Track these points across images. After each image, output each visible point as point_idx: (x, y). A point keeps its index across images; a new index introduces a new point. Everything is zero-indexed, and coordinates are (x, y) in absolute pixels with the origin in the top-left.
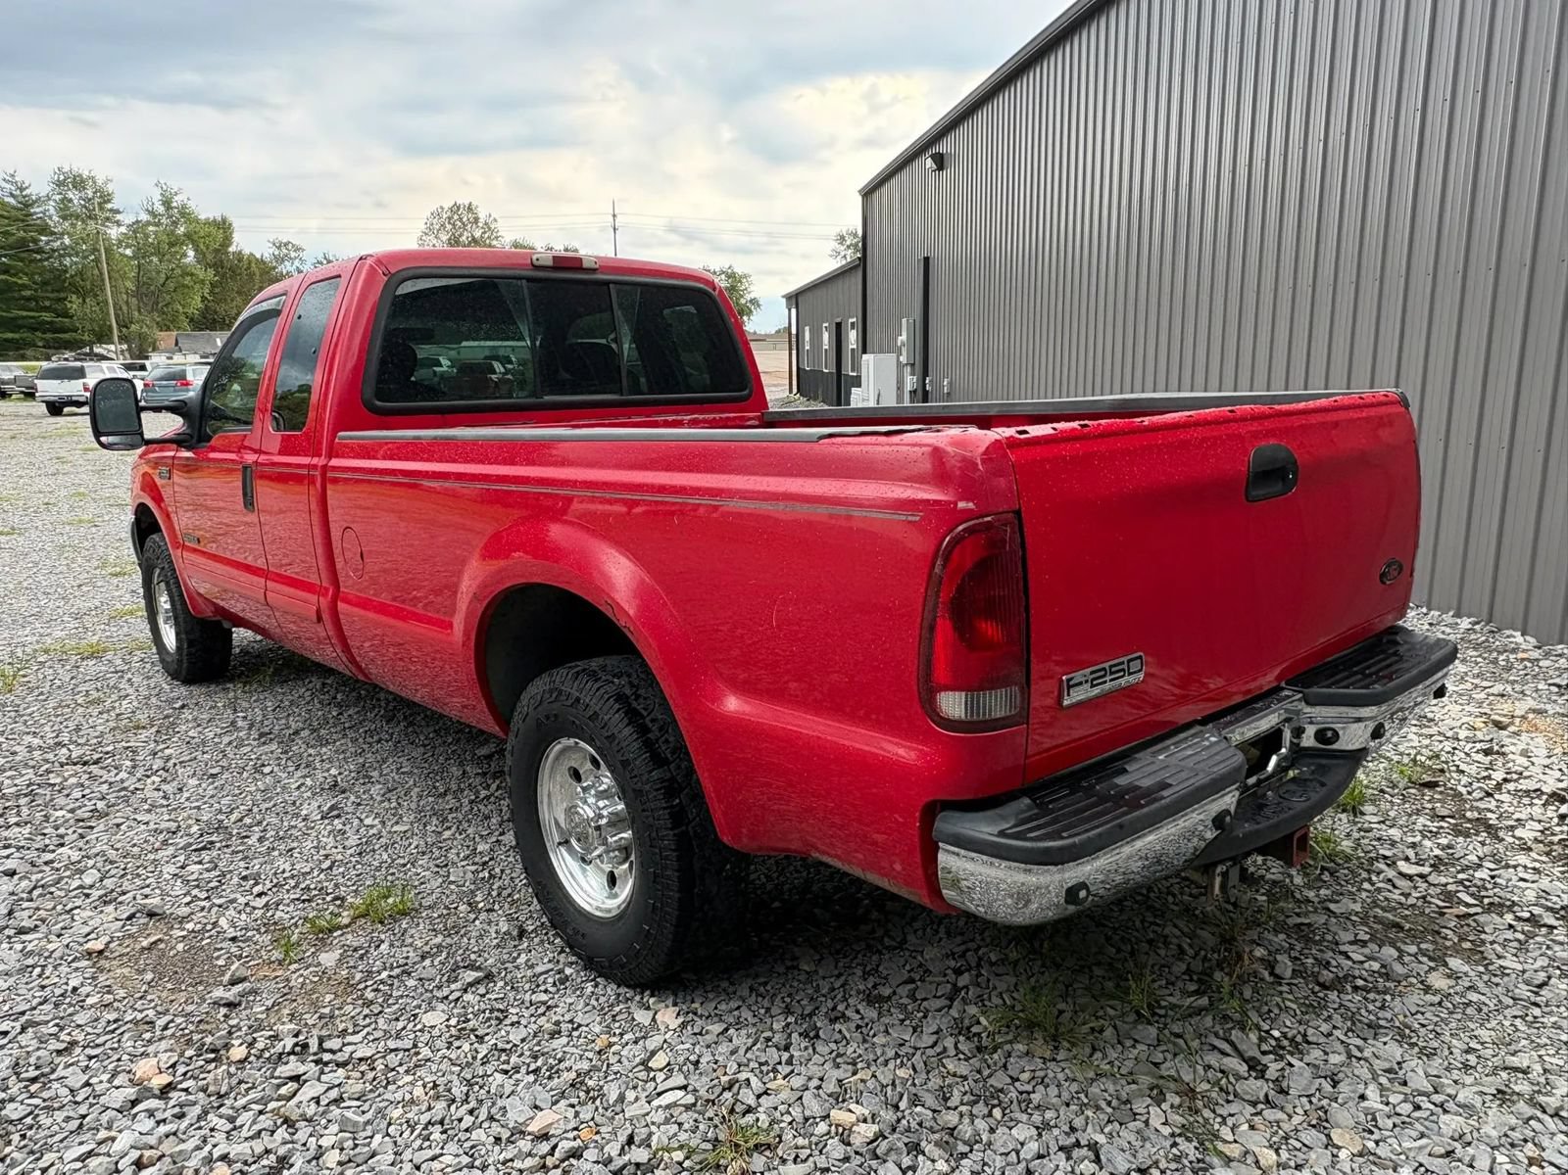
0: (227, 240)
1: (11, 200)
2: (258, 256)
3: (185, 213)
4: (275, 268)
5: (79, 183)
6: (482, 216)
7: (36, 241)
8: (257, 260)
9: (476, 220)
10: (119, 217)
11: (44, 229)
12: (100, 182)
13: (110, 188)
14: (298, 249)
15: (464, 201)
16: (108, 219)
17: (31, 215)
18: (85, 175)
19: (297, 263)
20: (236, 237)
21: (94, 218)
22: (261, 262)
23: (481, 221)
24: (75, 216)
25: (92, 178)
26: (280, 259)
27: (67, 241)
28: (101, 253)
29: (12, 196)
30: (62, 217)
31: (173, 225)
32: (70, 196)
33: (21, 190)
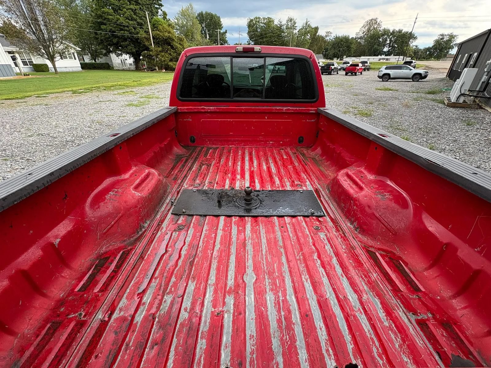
0: (317, 32)
1: (279, 25)
3: (309, 26)
4: (325, 38)
5: (291, 20)
6: (378, 21)
7: (281, 34)
9: (376, 23)
10: (296, 28)
11: (283, 32)
13: (296, 21)
14: (331, 33)
15: (374, 18)
16: (294, 29)
17: (281, 28)
18: (293, 18)
19: (330, 37)
20: (319, 31)
21: (291, 28)
22: (323, 37)
23: (378, 23)
24: (289, 28)
25: (293, 19)
26: (326, 36)
27: (286, 34)
28: (291, 37)
29: (279, 24)
30: (286, 29)
31: (306, 29)
32: (289, 23)
33: (281, 23)
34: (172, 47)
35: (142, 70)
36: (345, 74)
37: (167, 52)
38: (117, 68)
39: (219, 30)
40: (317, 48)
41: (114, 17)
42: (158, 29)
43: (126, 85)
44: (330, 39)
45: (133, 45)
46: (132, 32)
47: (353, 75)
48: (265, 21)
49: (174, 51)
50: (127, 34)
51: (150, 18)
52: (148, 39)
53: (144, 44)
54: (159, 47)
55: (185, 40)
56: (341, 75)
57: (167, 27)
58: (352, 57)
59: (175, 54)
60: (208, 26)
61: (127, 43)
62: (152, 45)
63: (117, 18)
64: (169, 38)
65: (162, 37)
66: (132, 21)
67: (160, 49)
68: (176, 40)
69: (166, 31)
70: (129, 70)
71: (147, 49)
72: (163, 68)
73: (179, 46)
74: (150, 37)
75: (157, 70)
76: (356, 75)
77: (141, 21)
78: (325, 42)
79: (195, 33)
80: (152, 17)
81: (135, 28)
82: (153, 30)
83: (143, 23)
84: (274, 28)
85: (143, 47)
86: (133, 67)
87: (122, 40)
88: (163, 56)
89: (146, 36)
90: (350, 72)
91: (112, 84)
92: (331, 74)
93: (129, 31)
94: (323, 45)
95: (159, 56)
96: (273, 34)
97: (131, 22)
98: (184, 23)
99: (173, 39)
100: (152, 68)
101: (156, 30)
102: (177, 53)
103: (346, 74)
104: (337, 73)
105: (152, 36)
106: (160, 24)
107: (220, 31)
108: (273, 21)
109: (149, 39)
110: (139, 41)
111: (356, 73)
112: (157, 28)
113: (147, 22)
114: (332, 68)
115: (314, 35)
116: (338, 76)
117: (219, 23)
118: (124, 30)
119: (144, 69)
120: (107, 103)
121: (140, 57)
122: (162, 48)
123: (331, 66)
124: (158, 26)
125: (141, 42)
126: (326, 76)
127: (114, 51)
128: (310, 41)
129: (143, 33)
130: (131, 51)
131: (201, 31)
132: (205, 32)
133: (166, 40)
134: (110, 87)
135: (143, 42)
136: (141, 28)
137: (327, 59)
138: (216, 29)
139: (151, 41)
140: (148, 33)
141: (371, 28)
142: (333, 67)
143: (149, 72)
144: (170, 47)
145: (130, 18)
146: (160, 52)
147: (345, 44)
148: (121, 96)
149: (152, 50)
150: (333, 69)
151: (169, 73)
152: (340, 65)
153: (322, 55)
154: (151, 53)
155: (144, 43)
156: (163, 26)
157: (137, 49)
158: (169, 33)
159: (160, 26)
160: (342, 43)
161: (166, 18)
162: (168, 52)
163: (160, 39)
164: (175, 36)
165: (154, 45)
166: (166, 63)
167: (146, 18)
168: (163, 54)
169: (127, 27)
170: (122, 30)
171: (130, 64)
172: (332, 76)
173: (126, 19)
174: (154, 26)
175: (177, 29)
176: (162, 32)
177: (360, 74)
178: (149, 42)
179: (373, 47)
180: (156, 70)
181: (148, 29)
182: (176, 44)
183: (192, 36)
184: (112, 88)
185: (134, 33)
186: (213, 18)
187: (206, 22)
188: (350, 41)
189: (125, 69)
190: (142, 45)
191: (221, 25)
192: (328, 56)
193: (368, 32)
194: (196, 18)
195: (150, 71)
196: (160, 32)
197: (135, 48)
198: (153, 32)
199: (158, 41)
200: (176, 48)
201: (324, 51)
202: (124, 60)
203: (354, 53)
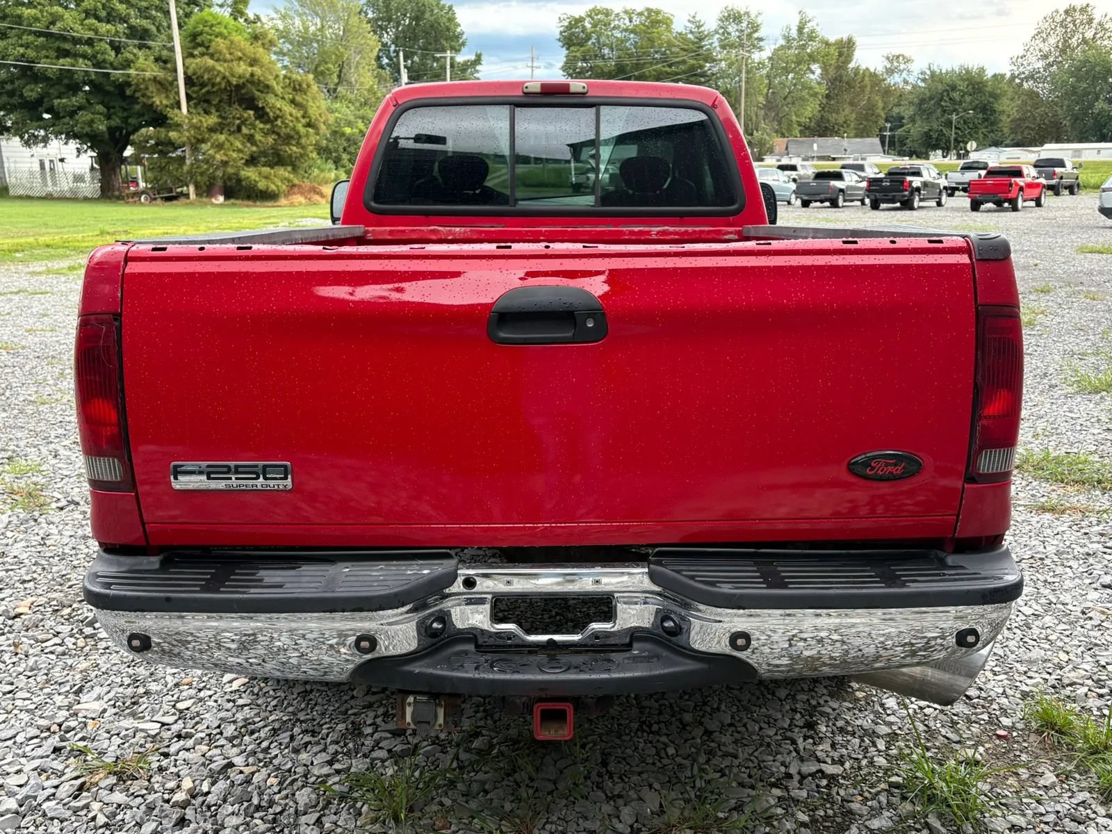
0: (849, 58)
1: (690, 36)
2: (872, 70)
3: (813, 36)
4: (884, 80)
5: (735, 17)
6: (1097, 17)
7: (701, 67)
8: (871, 73)
9: (1090, 21)
10: (761, 44)
11: (709, 58)
12: (753, 16)
13: (759, 20)
14: (908, 61)
16: (754, 46)
17: (702, 47)
18: (743, 11)
19: (904, 74)
20: (856, 54)
22: (874, 75)
23: (1096, 22)
24: (732, 46)
25: (747, 13)
26: (890, 71)
27: (723, 64)
28: (744, 75)
29: (691, 32)
30: (723, 47)
31: (803, 47)
32: (730, 29)
33: (699, 27)
34: (261, 114)
35: (128, 196)
36: (969, 205)
37: (239, 129)
38: (21, 192)
39: (448, 54)
40: (854, 116)
41: (41, 11)
42: (211, 50)
43: (77, 244)
44: (906, 82)
45: (100, 108)
46: (104, 61)
47: (1006, 210)
48: (636, 21)
49: (268, 126)
50: (82, 66)
51: (181, 12)
52: (167, 86)
53: (150, 102)
54: (207, 112)
55: (315, 87)
56: (953, 209)
57: (246, 45)
58: (1007, 146)
59: (270, 140)
60: (406, 39)
61: (76, 100)
62: (179, 108)
63: (51, 14)
64: (252, 83)
65: (224, 78)
66: (108, 22)
67: (212, 120)
68: (279, 89)
69: (240, 59)
70: (73, 198)
71: (160, 120)
72: (217, 189)
73: (288, 109)
74: (176, 79)
75: (192, 196)
76: (1015, 209)
77: (145, 23)
78: (887, 92)
79: (353, 66)
80: (188, 10)
81: (117, 48)
82: (188, 55)
83: (154, 29)
84: (670, 45)
85: (143, 115)
86: (90, 187)
87: (63, 90)
88: (220, 147)
89: (161, 74)
90: (991, 197)
91: (16, 241)
92: (912, 208)
93: (94, 56)
94: (880, 105)
95: (204, 147)
96: (670, 66)
97: (104, 27)
98: (312, 29)
99: (267, 87)
100: (171, 191)
101: (203, 55)
102: (278, 134)
103: (975, 206)
104: (939, 204)
105: (185, 73)
106: (219, 35)
107: (452, 58)
108: (667, 22)
109: (171, 83)
110: (128, 92)
111: (1016, 199)
112: (208, 48)
113: (169, 27)
114: (914, 185)
115: (838, 68)
116: (940, 213)
117: (448, 29)
118: (75, 55)
119: (138, 194)
120: (16, 298)
121: (124, 148)
122: (220, 116)
123: (909, 178)
124: (210, 41)
125: (138, 94)
126: (893, 213)
127: (18, 131)
128: (823, 90)
129: (150, 63)
130: (87, 129)
131: (378, 58)
132: (390, 59)
133: (238, 87)
134: (10, 251)
135: (143, 95)
136: (140, 47)
137: (901, 154)
138: (437, 50)
139: (178, 93)
140: (169, 66)
141: (1074, 42)
142: (916, 182)
143: (154, 205)
144: (251, 112)
145: (103, 14)
146: (212, 130)
147: (968, 99)
148: (63, 279)
149: (178, 126)
150: (918, 189)
151: (240, 206)
152: (950, 174)
153: (877, 141)
154: (173, 135)
155: (149, 98)
156: (232, 42)
157: (116, 122)
158: (252, 65)
159: (218, 39)
160: (956, 95)
161: (242, 14)
162: (245, 130)
163: (213, 85)
164: (277, 76)
165: (188, 106)
166: (230, 170)
167: (167, 13)
168: (222, 138)
169: (90, 42)
170: (65, 54)
171: (78, 178)
172: (914, 213)
173: (87, 17)
174: (195, 42)
175: (281, 53)
176: (225, 61)
177: (1033, 204)
178: (167, 97)
179: (1091, 106)
180: (187, 196)
181: (172, 49)
182: (277, 103)
183: (339, 76)
184: (18, 255)
185: (111, 64)
186: (423, 13)
187: (398, 24)
188: (989, 89)
189: (55, 195)
190: (137, 107)
191: (457, 37)
192: (903, 144)
193: (1063, 51)
194: (360, 13)
195: (159, 201)
196: (218, 60)
197: (109, 117)
198: (189, 61)
199: (208, 92)
200: (276, 118)
201: (888, 125)
202: (51, 161)
203: (1013, 131)
